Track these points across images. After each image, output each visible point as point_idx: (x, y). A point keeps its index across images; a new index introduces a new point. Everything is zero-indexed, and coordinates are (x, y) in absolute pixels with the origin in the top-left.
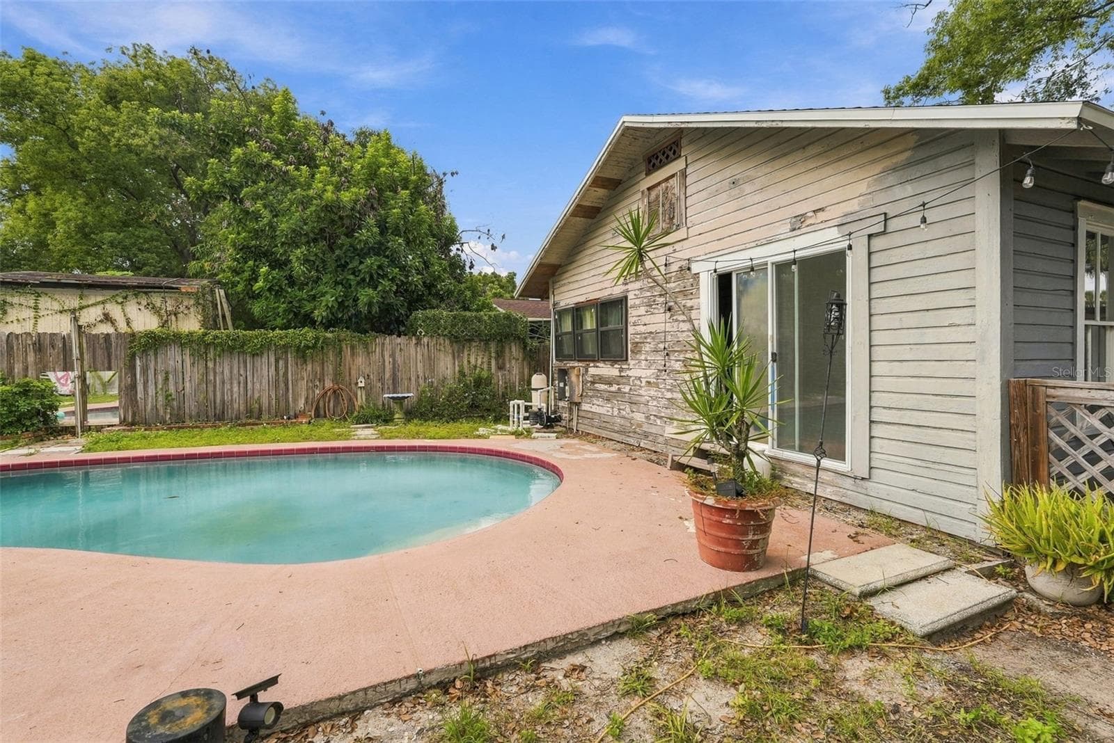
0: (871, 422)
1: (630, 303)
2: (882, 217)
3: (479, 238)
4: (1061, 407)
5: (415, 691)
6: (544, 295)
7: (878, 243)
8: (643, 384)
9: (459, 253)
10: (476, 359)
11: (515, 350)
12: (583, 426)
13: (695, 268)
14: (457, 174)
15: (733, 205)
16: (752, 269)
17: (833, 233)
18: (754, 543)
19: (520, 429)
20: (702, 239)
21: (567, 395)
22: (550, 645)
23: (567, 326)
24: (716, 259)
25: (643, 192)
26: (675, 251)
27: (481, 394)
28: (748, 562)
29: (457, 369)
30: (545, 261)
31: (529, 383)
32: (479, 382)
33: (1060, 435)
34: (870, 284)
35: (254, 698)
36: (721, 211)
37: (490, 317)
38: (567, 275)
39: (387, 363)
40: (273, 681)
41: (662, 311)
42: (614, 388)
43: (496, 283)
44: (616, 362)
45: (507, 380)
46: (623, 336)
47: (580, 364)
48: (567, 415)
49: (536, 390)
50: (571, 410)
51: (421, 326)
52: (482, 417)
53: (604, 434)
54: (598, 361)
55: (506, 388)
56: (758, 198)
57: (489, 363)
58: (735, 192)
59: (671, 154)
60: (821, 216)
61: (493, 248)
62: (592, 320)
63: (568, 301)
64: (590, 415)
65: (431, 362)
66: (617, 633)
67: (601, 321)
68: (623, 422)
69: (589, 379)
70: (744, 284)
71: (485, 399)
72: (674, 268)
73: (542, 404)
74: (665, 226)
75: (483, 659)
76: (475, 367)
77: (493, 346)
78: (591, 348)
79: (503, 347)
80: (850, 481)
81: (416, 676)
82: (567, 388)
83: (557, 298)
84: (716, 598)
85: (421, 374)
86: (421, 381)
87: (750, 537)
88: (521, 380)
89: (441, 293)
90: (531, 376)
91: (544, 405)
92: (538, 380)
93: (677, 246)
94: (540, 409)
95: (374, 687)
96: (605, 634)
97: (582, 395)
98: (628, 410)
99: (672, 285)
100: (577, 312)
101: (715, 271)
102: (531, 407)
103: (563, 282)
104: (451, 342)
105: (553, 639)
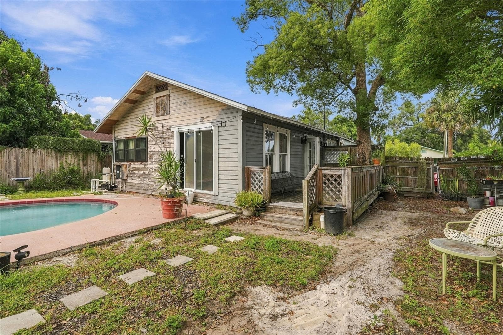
0: (219, 179)
1: (149, 140)
2: (221, 122)
3: (71, 99)
4: (253, 172)
5: (70, 252)
6: (110, 132)
7: (220, 129)
8: (154, 170)
9: (58, 105)
10: (71, 161)
11: (94, 157)
12: (128, 189)
13: (172, 129)
14: (60, 69)
15: (184, 110)
16: (189, 132)
17: (210, 125)
18: (177, 210)
19: (96, 191)
20: (175, 120)
21: (121, 176)
22: (113, 238)
23: (121, 147)
24: (179, 127)
25: (154, 99)
26: (165, 122)
27: (74, 177)
28: (175, 216)
29: (59, 165)
30: (111, 119)
31: (101, 172)
32: (72, 171)
33: (253, 179)
34: (218, 140)
35: (19, 252)
36: (181, 111)
37: (79, 141)
38: (122, 125)
39: (12, 162)
40: (27, 246)
41: (161, 143)
42: (142, 172)
43: (78, 119)
44: (142, 162)
45: (89, 171)
46: (146, 152)
47: (127, 163)
48: (120, 185)
49: (105, 174)
50: (122, 183)
51: (36, 143)
52: (74, 188)
53: (137, 191)
54: (135, 162)
55: (88, 174)
56: (191, 109)
57: (78, 163)
58: (185, 106)
59: (165, 88)
60: (208, 119)
61: (80, 106)
62: (132, 145)
63: (122, 136)
64: (131, 184)
65: (42, 162)
66: (134, 235)
67: (137, 146)
68: (145, 186)
69: (131, 169)
70: (187, 136)
71: (76, 179)
72: (165, 128)
73: (108, 181)
74: (162, 113)
75: (92, 243)
76: (70, 164)
77: (81, 155)
78: (132, 157)
79: (87, 156)
80: (214, 197)
81: (70, 248)
82: (121, 173)
83: (116, 135)
84: (165, 224)
85: (36, 168)
86: (35, 171)
87: (176, 209)
88: (97, 170)
89: (49, 127)
90: (102, 169)
91: (109, 181)
92: (106, 170)
93: (167, 121)
94: (107, 183)
95: (56, 251)
96: (130, 235)
97: (127, 176)
98: (147, 181)
99: (164, 134)
100: (126, 142)
101: (178, 131)
102: (102, 182)
103: (119, 128)
104: (55, 152)
105: (114, 236)
